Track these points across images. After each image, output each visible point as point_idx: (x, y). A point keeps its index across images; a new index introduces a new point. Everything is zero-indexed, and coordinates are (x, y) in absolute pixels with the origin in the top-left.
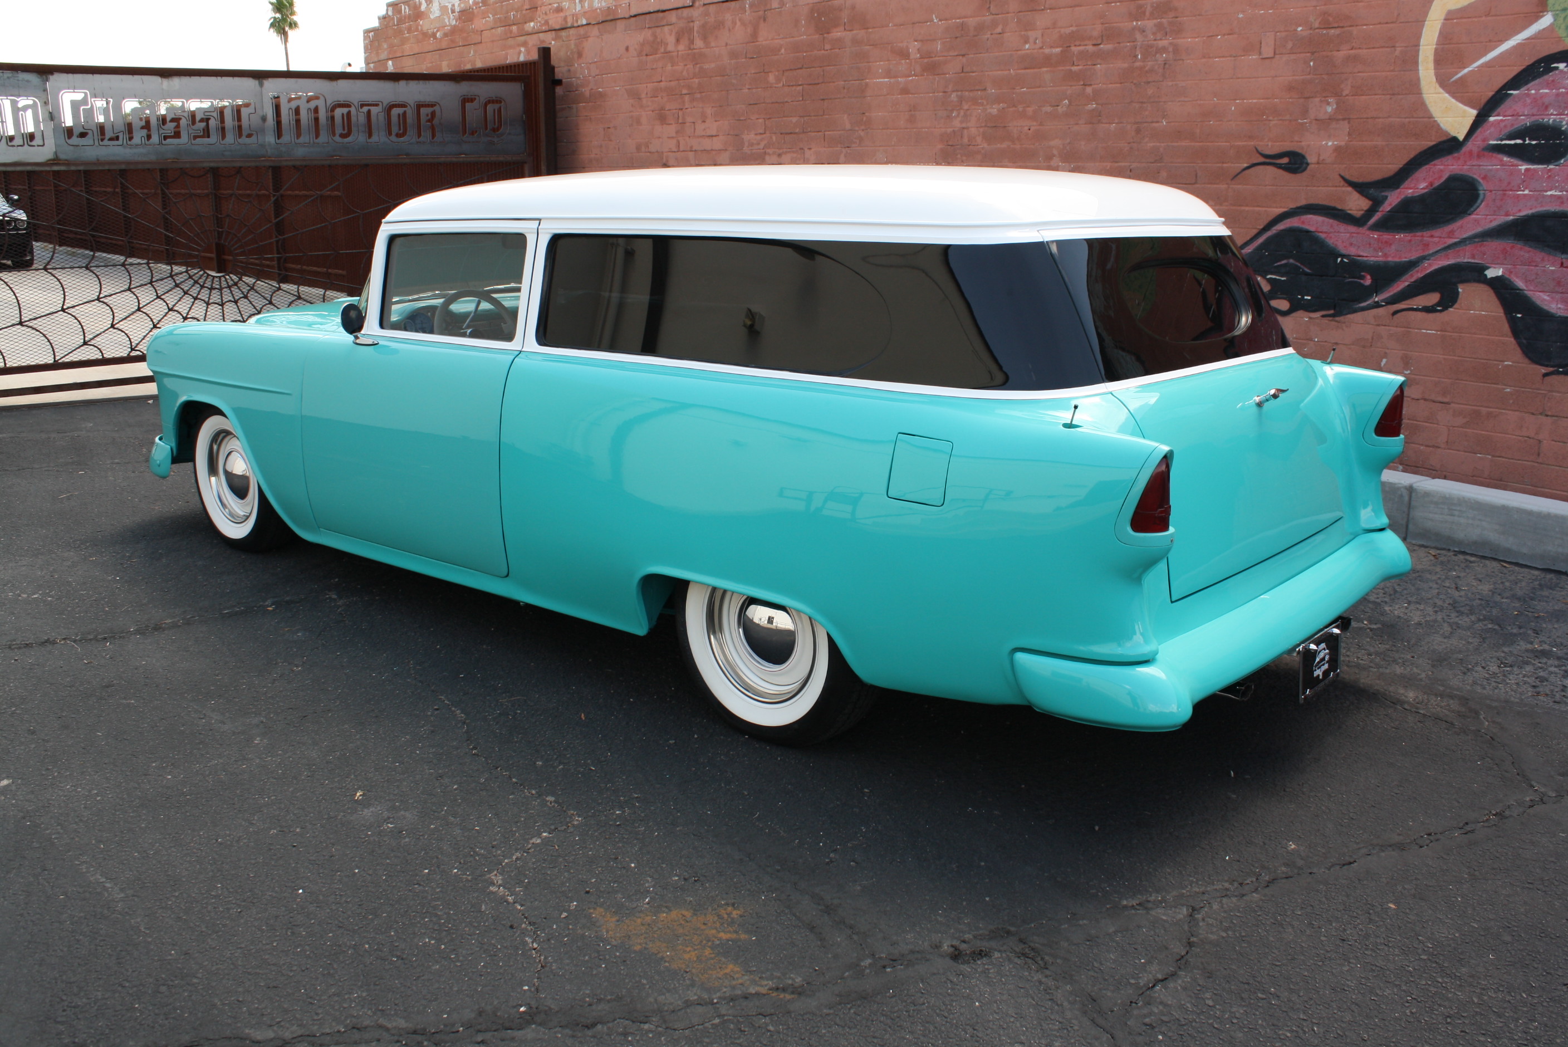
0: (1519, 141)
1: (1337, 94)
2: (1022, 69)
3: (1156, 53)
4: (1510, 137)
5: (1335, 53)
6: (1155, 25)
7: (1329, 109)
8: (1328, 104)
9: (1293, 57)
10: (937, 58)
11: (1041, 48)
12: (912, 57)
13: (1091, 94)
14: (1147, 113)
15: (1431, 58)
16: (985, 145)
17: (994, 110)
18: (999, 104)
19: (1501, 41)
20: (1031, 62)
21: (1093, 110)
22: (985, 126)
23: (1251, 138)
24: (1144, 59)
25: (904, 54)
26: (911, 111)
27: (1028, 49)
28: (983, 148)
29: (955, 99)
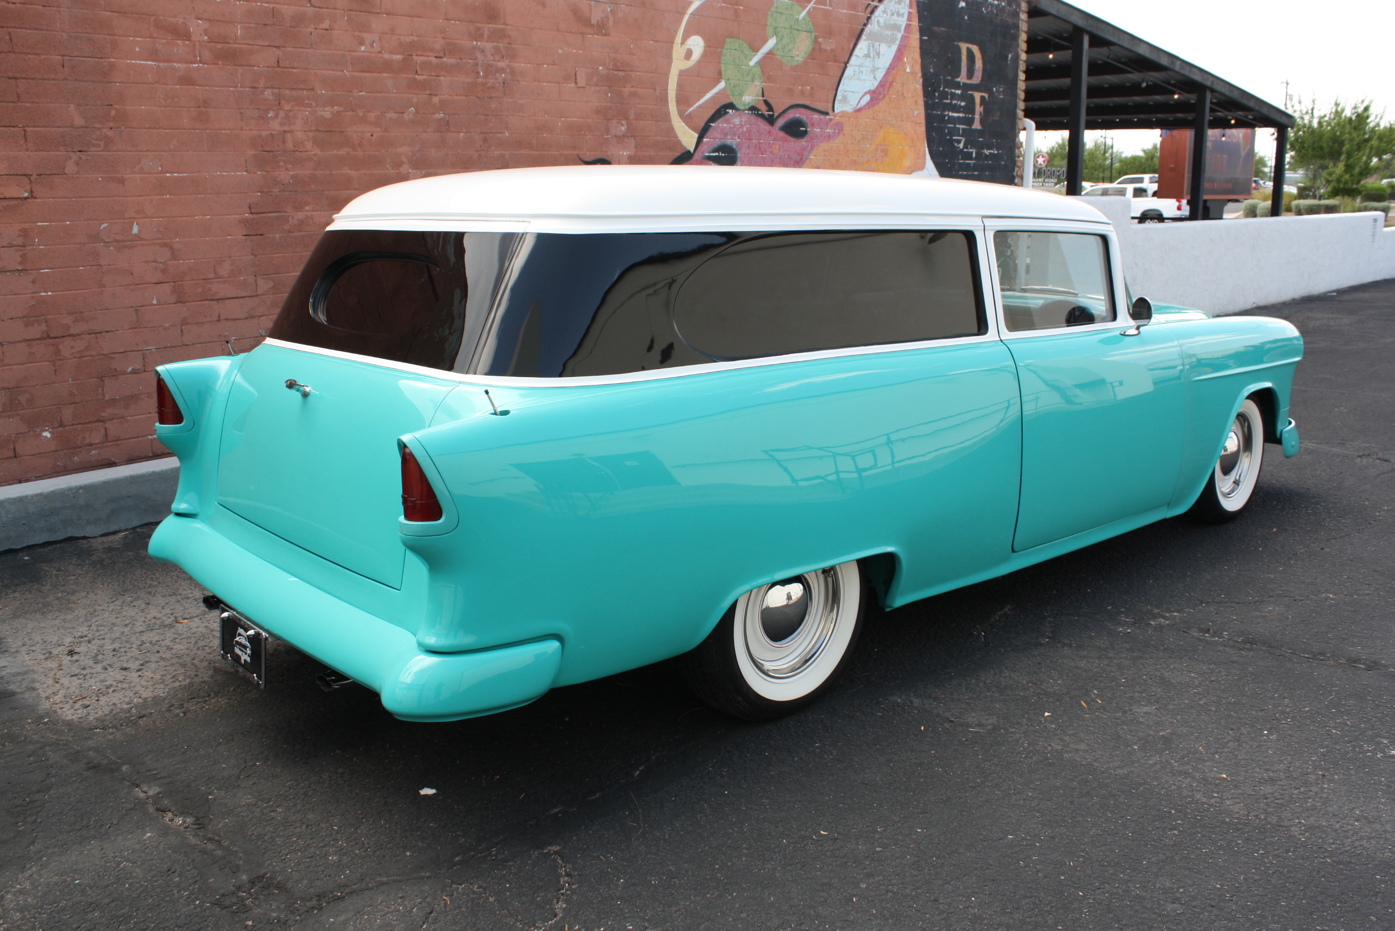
0: (717, 154)
1: (627, 119)
2: (358, 72)
3: (496, 72)
4: (714, 151)
5: (623, 89)
6: (493, 48)
7: (623, 129)
8: (622, 125)
9: (597, 88)
10: (236, 45)
11: (380, 52)
12: (194, 38)
13: (438, 104)
14: (491, 125)
15: (674, 99)
16: (318, 152)
17: (327, 113)
18: (333, 107)
19: (705, 93)
20: (368, 65)
21: (441, 119)
22: (317, 130)
23: (574, 148)
24: (485, 77)
25: (182, 33)
26: (199, 107)
27: (363, 52)
28: (315, 155)
29: (271, 97)
